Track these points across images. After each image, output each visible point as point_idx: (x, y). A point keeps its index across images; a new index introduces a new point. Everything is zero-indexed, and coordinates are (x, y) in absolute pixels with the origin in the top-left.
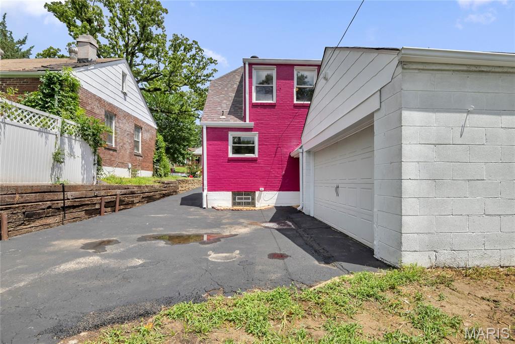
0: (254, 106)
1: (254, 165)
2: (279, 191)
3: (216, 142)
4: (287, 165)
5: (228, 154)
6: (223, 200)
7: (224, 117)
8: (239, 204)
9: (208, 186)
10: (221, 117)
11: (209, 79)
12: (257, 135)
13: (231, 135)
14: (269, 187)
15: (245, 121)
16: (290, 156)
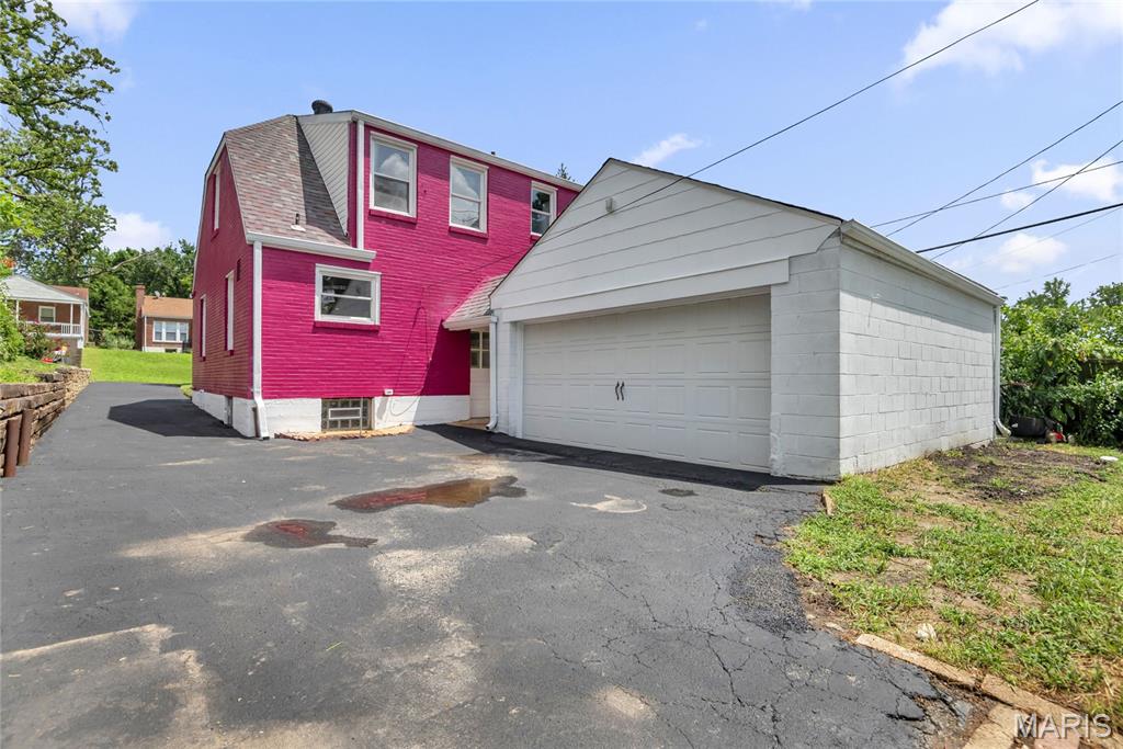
0: (372, 216)
1: (371, 340)
2: (421, 394)
3: (284, 284)
4: (437, 344)
5: (313, 314)
6: (302, 417)
7: (298, 228)
8: (334, 424)
9: (263, 385)
10: (293, 227)
11: (83, 103)
12: (378, 278)
13: (321, 271)
14: (402, 389)
15: (355, 245)
16: (441, 326)
